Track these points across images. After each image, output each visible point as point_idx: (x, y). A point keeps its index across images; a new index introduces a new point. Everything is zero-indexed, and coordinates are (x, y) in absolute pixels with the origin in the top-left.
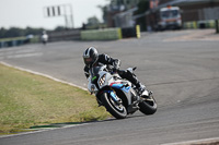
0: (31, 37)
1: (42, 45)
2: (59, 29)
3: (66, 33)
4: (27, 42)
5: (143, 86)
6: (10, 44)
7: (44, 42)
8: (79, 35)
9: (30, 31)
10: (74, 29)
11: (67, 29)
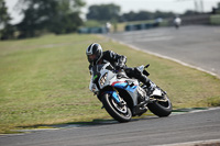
0: (160, 20)
1: (174, 29)
2: (189, 13)
3: (195, 17)
4: (156, 25)
5: (153, 85)
6: (139, 28)
7: (177, 26)
8: (208, 19)
9: (159, 14)
10: (203, 14)
11: (196, 13)
